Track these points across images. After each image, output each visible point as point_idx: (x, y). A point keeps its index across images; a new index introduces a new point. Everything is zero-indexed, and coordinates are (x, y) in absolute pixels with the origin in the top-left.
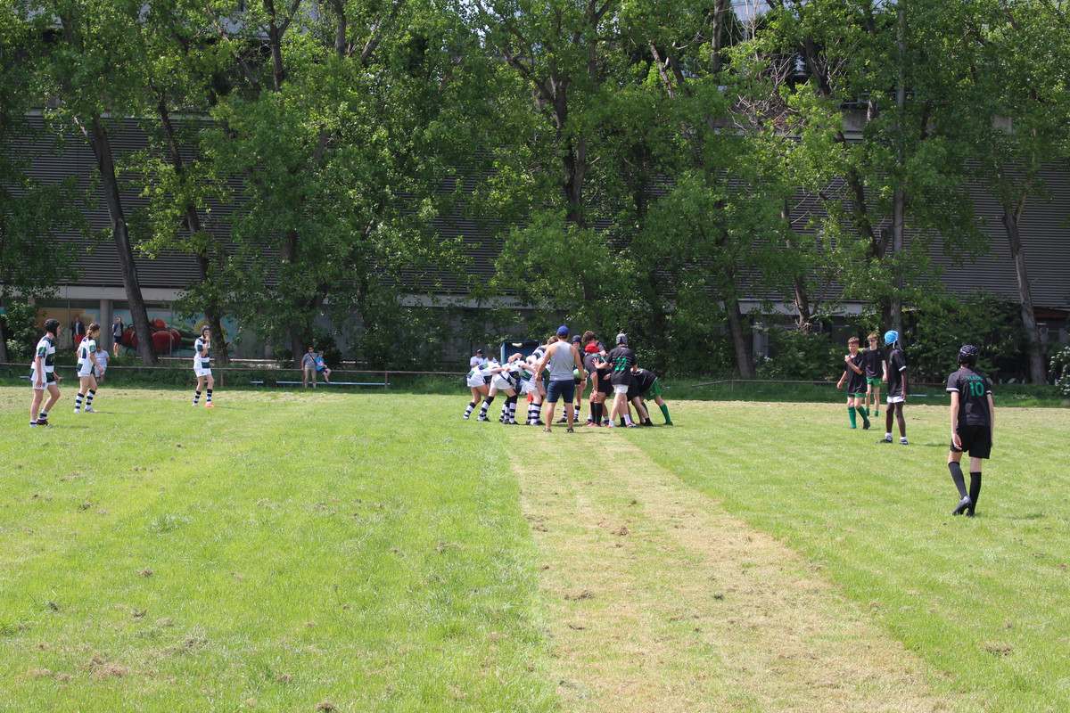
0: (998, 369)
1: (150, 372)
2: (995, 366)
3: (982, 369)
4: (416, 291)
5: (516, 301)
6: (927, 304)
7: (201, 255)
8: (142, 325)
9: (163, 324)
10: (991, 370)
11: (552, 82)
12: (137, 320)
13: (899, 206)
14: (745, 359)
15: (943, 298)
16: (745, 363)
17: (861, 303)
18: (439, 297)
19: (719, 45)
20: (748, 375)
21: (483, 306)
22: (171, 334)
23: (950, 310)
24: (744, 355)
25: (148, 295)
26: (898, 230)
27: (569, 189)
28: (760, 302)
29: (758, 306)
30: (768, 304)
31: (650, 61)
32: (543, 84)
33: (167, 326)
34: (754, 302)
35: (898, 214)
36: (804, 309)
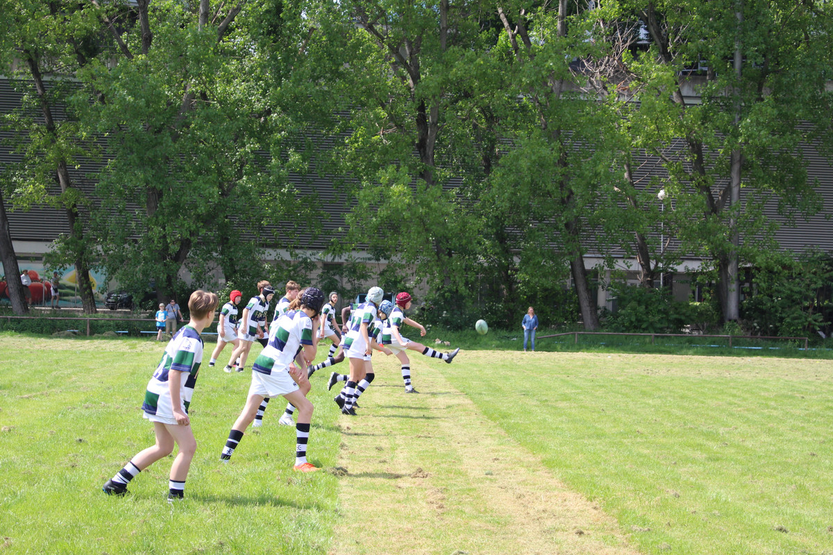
0: (830, 323)
1: (19, 321)
2: (826, 320)
3: (814, 322)
4: (275, 246)
5: (369, 256)
6: (760, 260)
7: (71, 210)
8: (13, 277)
9: (37, 275)
10: (823, 324)
11: (407, 48)
12: (8, 271)
13: (736, 167)
14: (589, 312)
15: (777, 255)
16: (589, 316)
17: (700, 260)
18: (297, 251)
19: (565, 13)
20: (592, 327)
21: (337, 260)
22: (43, 285)
23: (784, 267)
24: (588, 308)
25: (19, 247)
26: (735, 190)
27: (422, 146)
28: (603, 258)
29: (601, 261)
30: (610, 261)
31: (499, 27)
32: (397, 49)
33: (40, 277)
34: (599, 258)
35: (735, 175)
36: (646, 265)
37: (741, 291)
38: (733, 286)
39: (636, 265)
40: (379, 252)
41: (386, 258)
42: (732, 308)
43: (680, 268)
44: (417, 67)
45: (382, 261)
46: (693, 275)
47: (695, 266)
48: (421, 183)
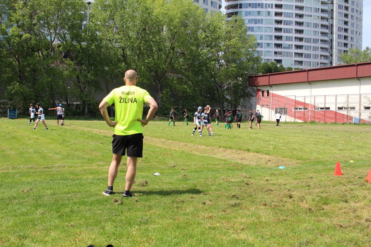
6: (91, 102)
13: (87, 83)
17: (80, 102)
23: (96, 103)
26: (87, 88)
27: (20, 77)
35: (87, 84)
36: (67, 102)
37: (88, 109)
38: (87, 107)
39: (66, 103)
40: (11, 100)
41: (13, 101)
42: (86, 112)
43: (75, 103)
44: (19, 59)
45: (12, 101)
46: (77, 105)
47: (78, 103)
48: (21, 85)
